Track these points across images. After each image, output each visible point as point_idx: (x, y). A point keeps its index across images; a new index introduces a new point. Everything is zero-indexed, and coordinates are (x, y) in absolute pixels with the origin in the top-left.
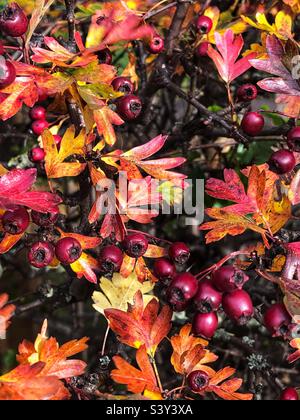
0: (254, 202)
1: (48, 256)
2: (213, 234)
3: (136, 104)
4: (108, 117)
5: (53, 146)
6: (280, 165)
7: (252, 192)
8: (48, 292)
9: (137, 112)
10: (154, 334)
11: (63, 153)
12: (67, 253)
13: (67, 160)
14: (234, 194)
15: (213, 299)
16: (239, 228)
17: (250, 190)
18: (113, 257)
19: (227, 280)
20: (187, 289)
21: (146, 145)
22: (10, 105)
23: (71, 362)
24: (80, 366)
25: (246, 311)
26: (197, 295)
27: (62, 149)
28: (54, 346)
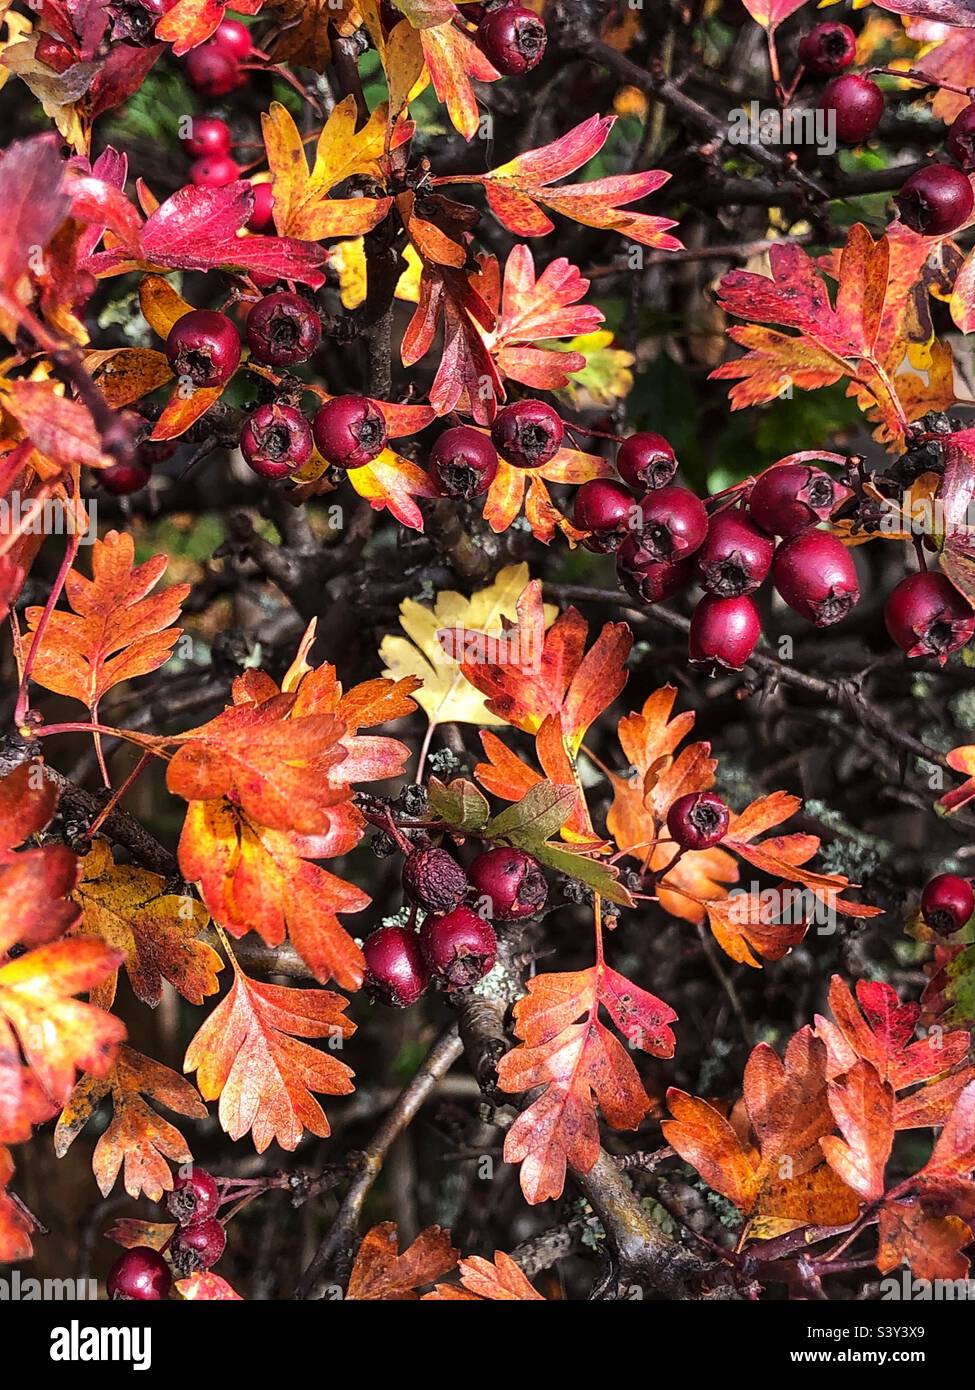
0: (857, 328)
1: (298, 443)
2: (752, 388)
3: (532, 31)
4: (458, 54)
5: (296, 154)
6: (933, 204)
7: (851, 304)
8: (247, 653)
9: (535, 54)
10: (575, 699)
11: (325, 172)
12: (350, 435)
13: (339, 192)
14: (799, 310)
15: (750, 557)
16: (821, 373)
17: (844, 298)
18: (472, 455)
19: (789, 499)
20: (680, 525)
21: (556, 147)
22: (193, 19)
23: (369, 741)
24: (393, 754)
25: (840, 585)
26: (706, 548)
27: (321, 163)
28: (327, 691)
